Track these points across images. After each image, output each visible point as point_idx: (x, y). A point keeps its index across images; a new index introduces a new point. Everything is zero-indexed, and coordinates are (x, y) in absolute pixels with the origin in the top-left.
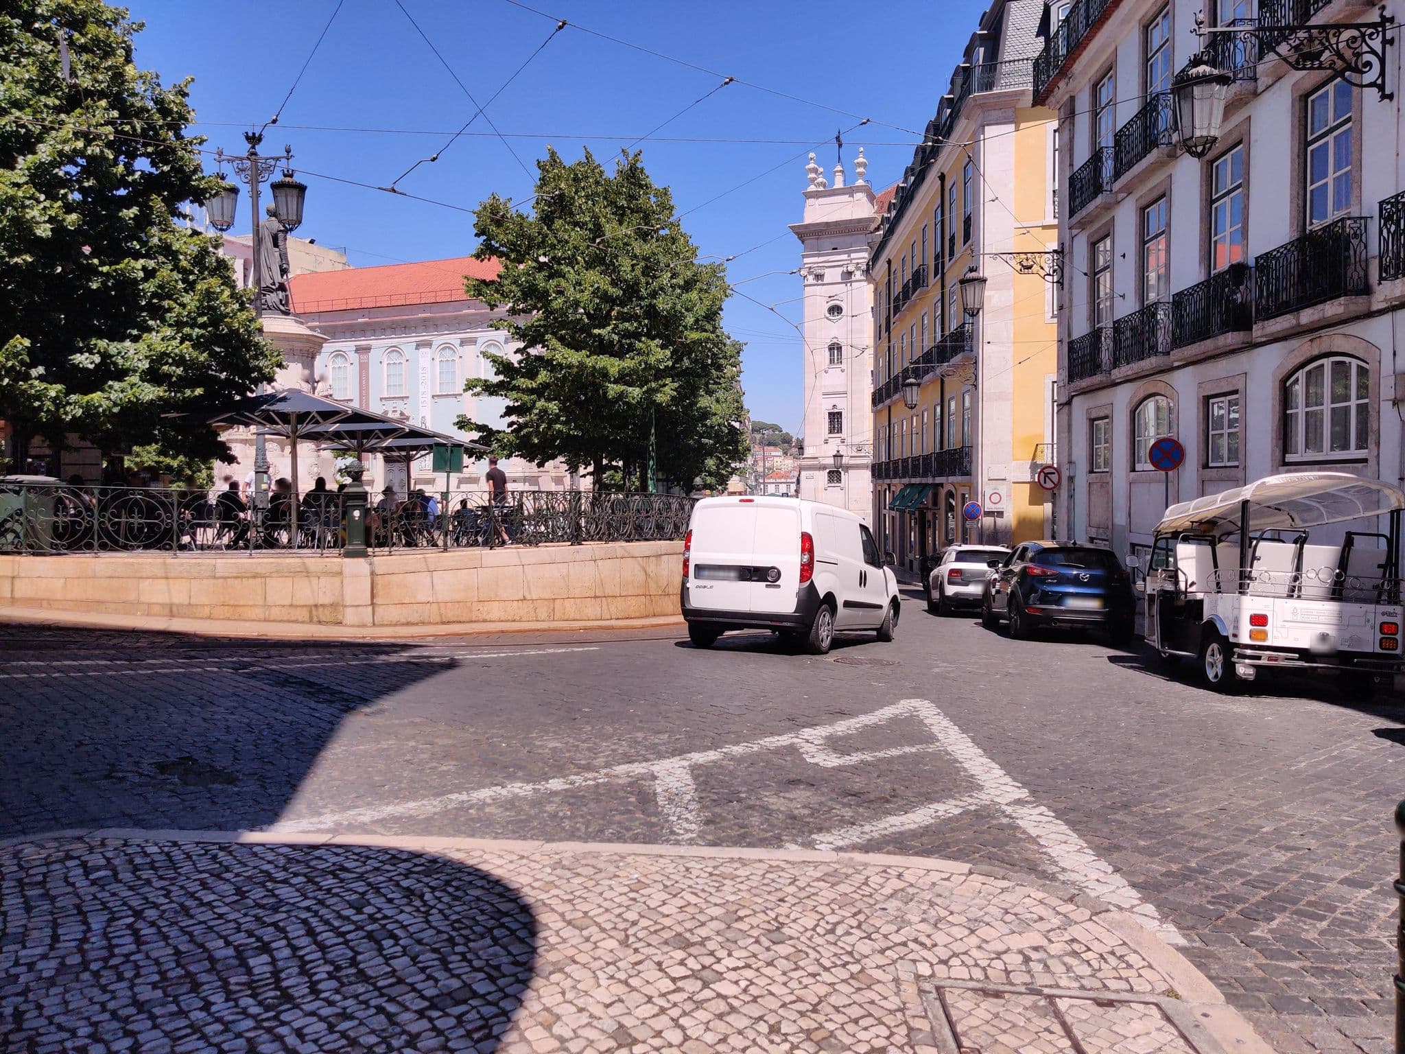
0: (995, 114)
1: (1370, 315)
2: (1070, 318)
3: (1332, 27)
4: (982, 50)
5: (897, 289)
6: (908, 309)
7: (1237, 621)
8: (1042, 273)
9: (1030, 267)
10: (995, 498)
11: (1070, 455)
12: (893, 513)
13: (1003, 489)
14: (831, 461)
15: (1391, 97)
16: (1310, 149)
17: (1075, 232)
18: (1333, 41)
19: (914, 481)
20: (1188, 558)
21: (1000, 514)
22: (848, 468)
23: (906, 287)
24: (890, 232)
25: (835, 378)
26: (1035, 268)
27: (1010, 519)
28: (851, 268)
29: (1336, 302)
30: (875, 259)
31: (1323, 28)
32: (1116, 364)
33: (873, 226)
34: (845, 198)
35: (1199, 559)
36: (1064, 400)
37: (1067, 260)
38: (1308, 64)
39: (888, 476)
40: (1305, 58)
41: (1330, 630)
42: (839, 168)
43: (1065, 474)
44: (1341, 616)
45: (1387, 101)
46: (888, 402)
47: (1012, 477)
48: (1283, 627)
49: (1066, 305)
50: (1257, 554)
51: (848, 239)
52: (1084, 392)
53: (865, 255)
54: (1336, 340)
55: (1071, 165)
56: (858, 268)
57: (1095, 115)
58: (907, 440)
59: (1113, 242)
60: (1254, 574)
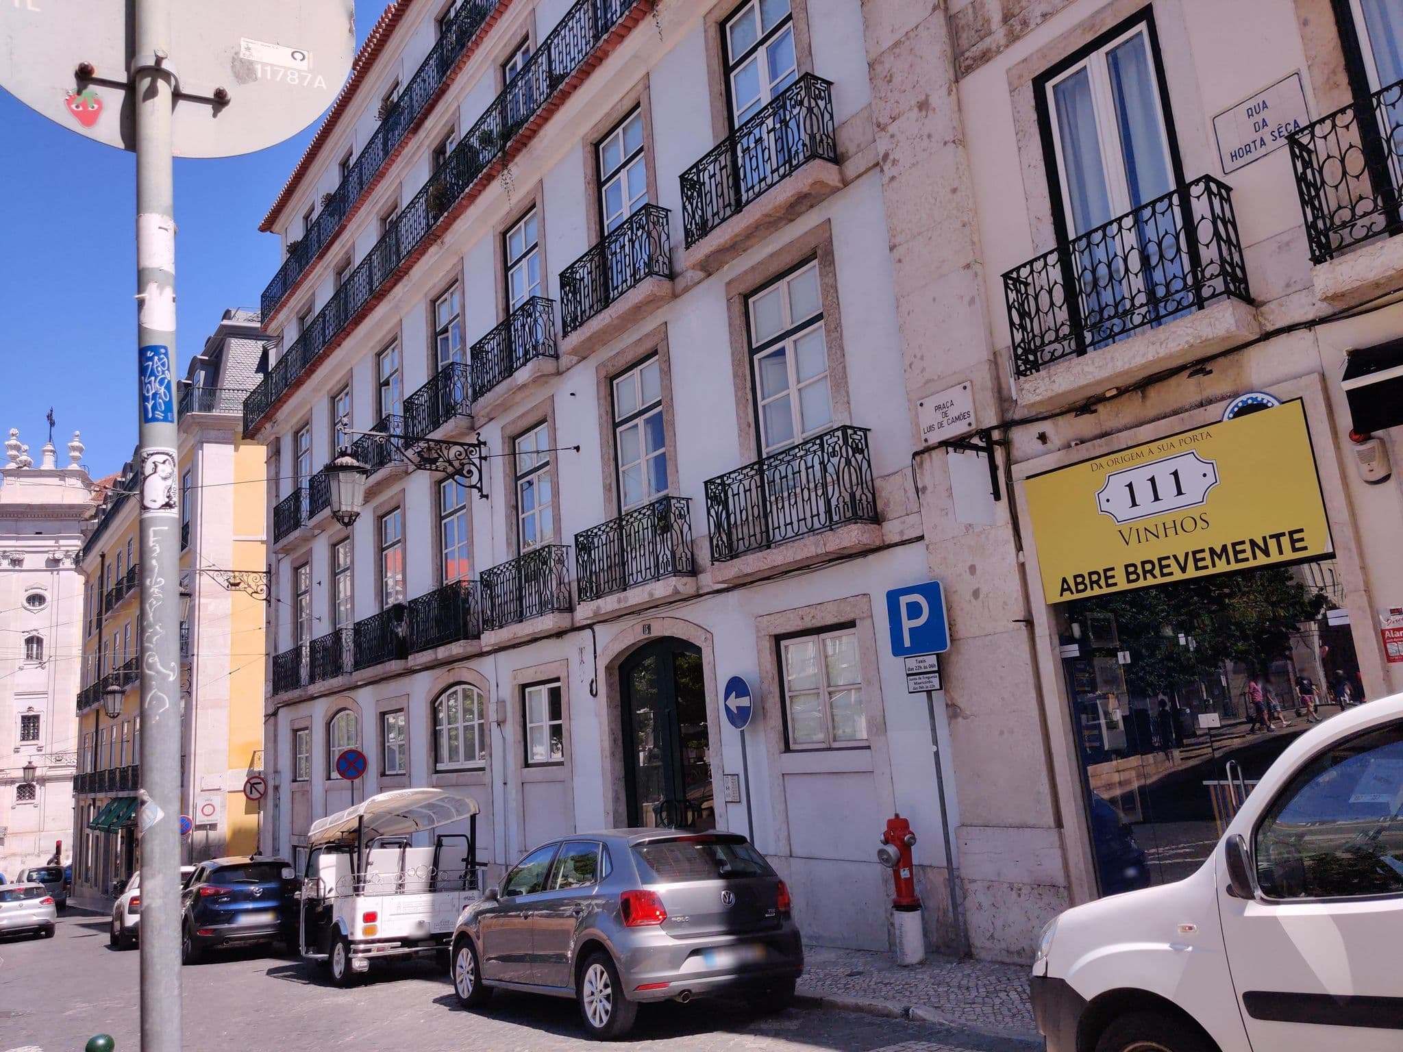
0: (213, 433)
1: (481, 654)
2: (276, 634)
3: (444, 442)
4: (203, 373)
5: (111, 585)
6: (122, 607)
7: (353, 920)
8: (250, 590)
9: (238, 584)
10: (208, 810)
11: (276, 764)
12: (97, 832)
13: (216, 799)
14: (20, 774)
15: (487, 497)
16: (443, 522)
17: (280, 556)
18: (445, 452)
19: (121, 794)
20: (330, 867)
21: (213, 826)
22: (43, 781)
23: (119, 583)
24: (104, 525)
25: (33, 677)
26: (242, 585)
27: (224, 830)
28: (58, 555)
29: (458, 643)
30: (87, 549)
31: (437, 442)
32: (312, 680)
33: (87, 515)
34: (56, 481)
35: (339, 867)
36: (271, 711)
37: (273, 579)
38: (428, 466)
39: (92, 790)
40: (425, 462)
41: (424, 917)
42: (50, 447)
43: (271, 784)
44: (433, 904)
45: (484, 499)
46: (95, 706)
47: (227, 786)
48: (389, 920)
49: (273, 621)
50: (370, 860)
51: (57, 524)
52: (288, 704)
53: (78, 543)
54: (462, 672)
55: (277, 496)
56: (67, 556)
57: (297, 458)
58: (117, 748)
59: (311, 570)
60: (368, 878)
